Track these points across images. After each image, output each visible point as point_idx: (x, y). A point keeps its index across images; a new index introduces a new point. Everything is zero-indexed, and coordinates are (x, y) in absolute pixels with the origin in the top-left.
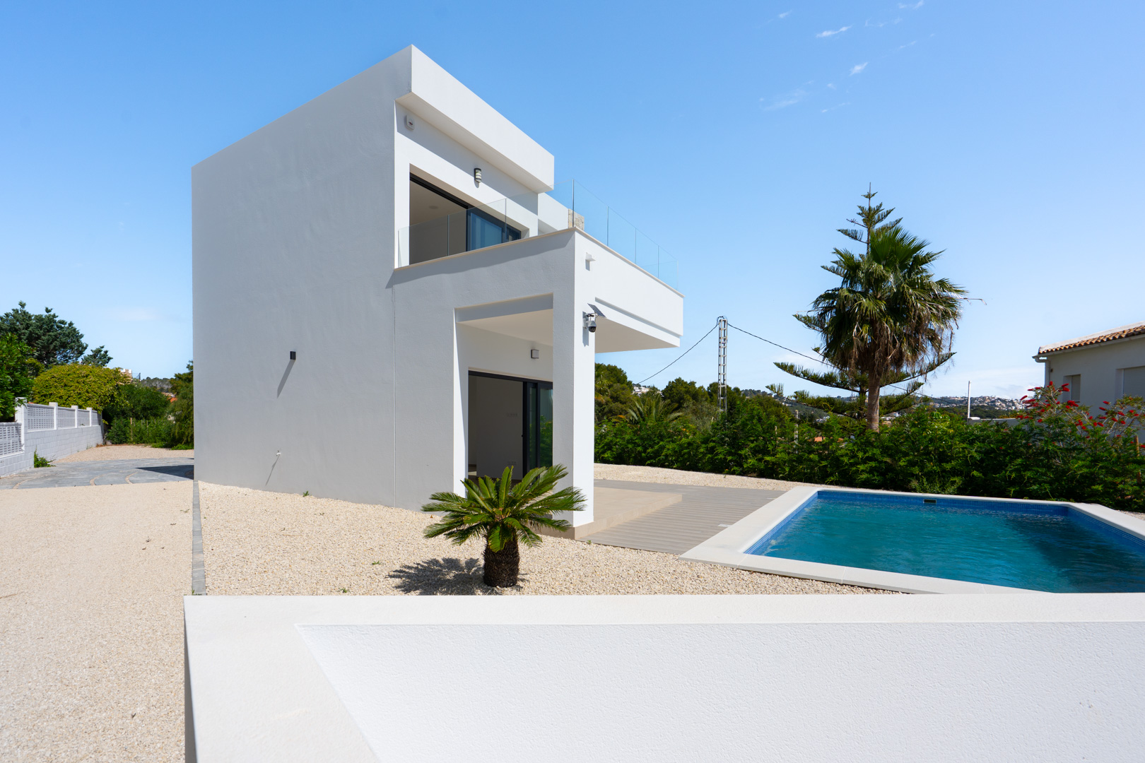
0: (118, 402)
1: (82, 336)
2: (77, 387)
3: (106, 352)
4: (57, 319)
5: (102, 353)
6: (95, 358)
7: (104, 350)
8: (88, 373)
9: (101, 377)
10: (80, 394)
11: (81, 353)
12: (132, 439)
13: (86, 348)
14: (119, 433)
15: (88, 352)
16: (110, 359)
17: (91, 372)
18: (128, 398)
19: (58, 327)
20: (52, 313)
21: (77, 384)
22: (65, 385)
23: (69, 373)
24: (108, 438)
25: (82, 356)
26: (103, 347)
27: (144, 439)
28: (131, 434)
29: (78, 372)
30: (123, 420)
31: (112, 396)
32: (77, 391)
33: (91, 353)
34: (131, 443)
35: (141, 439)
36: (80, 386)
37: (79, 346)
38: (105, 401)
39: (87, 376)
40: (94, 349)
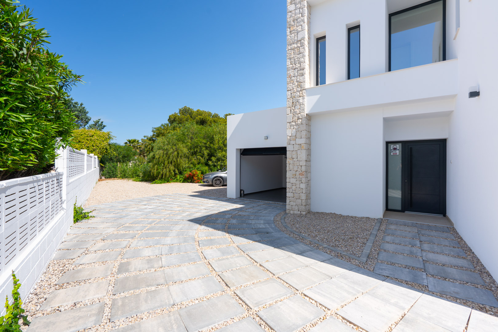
0: (109, 153)
1: (87, 113)
2: (86, 143)
3: (102, 122)
4: (73, 102)
5: (100, 123)
6: (95, 126)
7: (101, 121)
8: (93, 134)
9: (101, 137)
10: (88, 147)
11: (87, 122)
12: (119, 176)
13: (90, 120)
14: (110, 171)
15: (91, 123)
16: (104, 126)
17: (95, 134)
18: (115, 150)
19: (74, 106)
20: (70, 98)
21: (86, 141)
22: (79, 142)
23: (82, 134)
24: (103, 175)
25: (88, 125)
26: (100, 120)
27: (126, 175)
28: (119, 172)
29: (87, 133)
30: (112, 163)
31: (107, 149)
32: (87, 145)
33: (94, 123)
34: (119, 178)
35: (125, 175)
36: (88, 142)
37: (87, 118)
38: (103, 151)
39: (92, 136)
40: (95, 121)
